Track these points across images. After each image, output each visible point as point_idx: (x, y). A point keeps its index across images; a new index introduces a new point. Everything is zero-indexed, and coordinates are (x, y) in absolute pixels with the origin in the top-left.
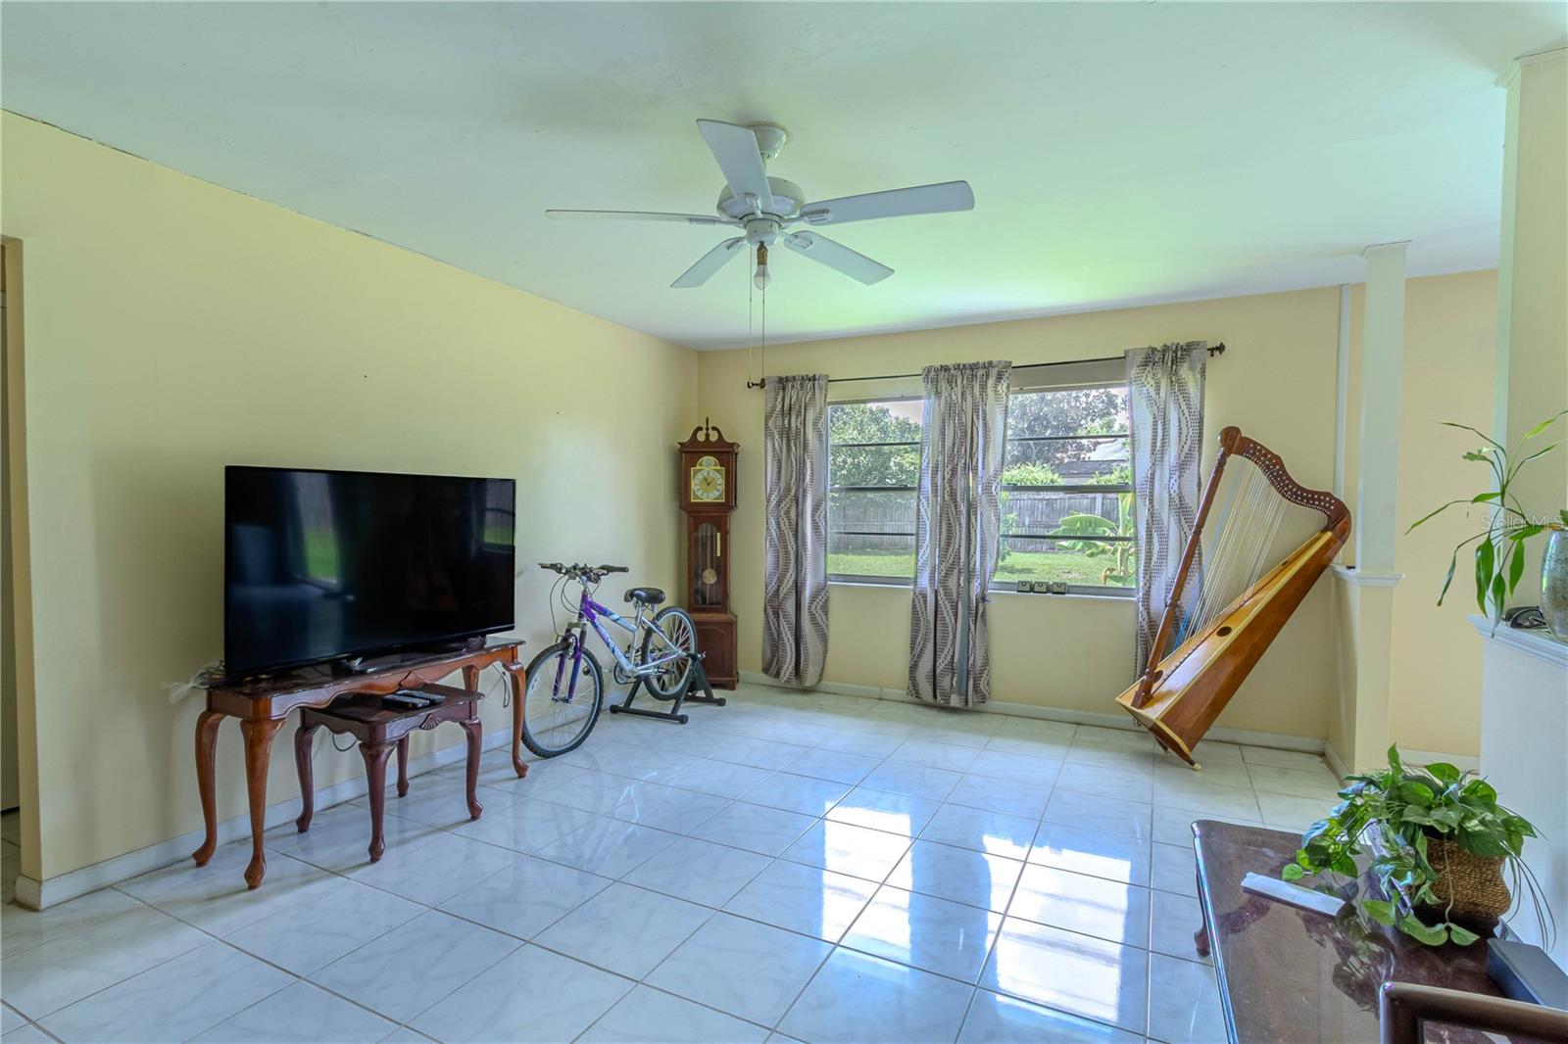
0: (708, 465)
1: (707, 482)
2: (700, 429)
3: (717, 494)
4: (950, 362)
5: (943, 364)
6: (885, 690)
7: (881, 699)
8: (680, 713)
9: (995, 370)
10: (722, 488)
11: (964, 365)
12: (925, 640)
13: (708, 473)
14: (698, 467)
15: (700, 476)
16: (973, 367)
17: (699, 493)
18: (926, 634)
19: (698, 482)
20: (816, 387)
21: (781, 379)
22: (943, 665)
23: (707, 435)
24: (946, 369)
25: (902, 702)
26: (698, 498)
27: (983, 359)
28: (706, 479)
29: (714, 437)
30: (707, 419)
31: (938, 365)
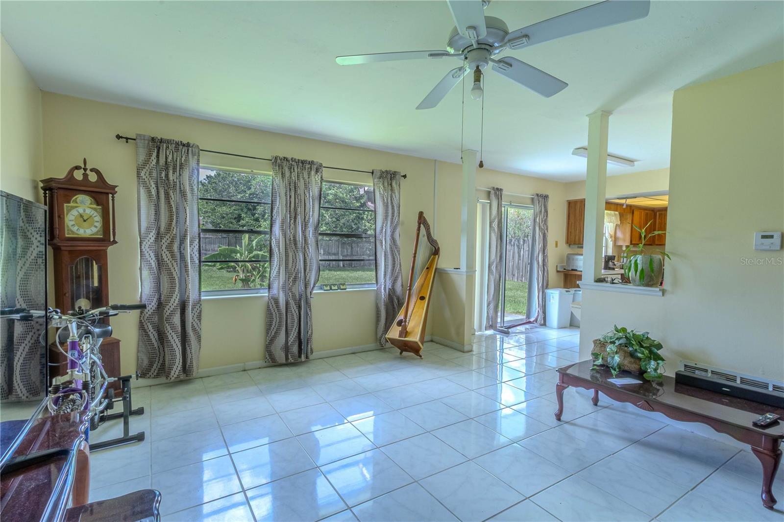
0: (82, 202)
1: (83, 219)
2: (77, 168)
3: (95, 230)
4: (289, 157)
5: (286, 156)
6: (246, 363)
7: (245, 370)
8: (132, 433)
9: (315, 166)
10: (99, 225)
11: (298, 160)
12: (280, 326)
13: (84, 211)
14: (72, 204)
15: (74, 212)
16: (303, 162)
17: (75, 229)
18: (280, 322)
19: (73, 218)
20: (190, 151)
21: (153, 139)
22: (293, 339)
23: (85, 176)
24: (286, 159)
25: (260, 368)
26: (73, 233)
27: (309, 159)
28: (81, 216)
29: (93, 177)
30: (85, 160)
31: (282, 156)
